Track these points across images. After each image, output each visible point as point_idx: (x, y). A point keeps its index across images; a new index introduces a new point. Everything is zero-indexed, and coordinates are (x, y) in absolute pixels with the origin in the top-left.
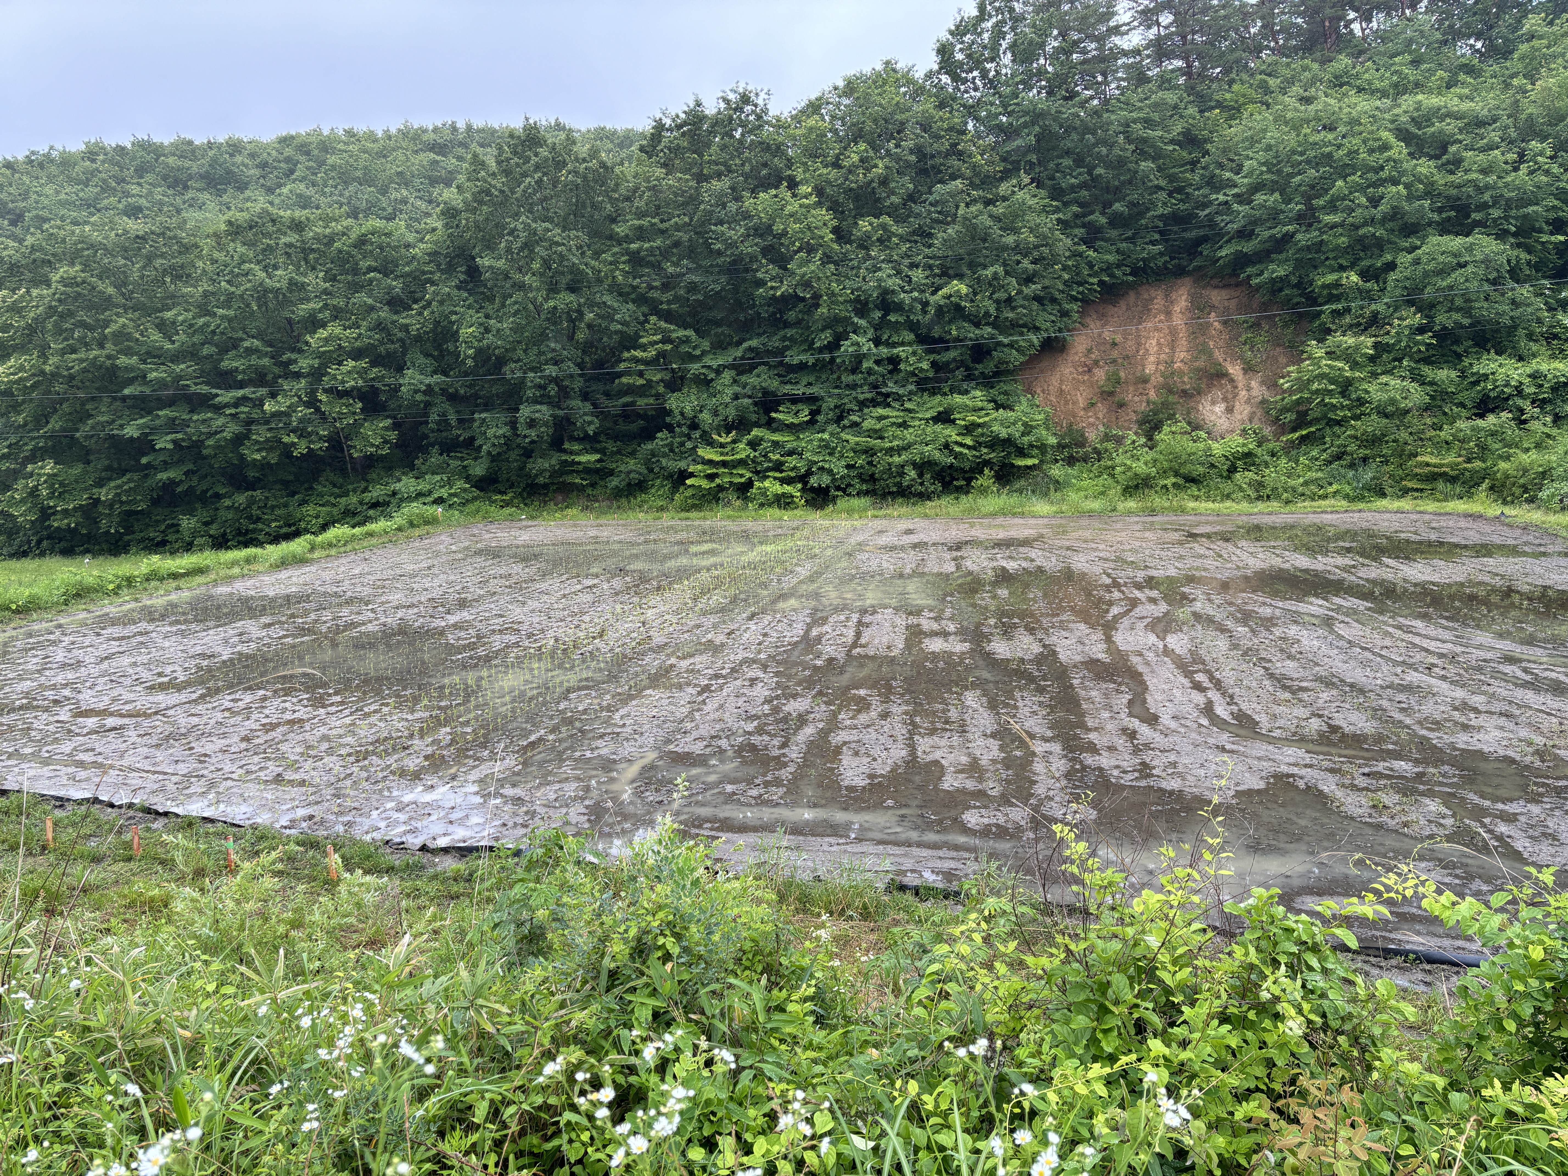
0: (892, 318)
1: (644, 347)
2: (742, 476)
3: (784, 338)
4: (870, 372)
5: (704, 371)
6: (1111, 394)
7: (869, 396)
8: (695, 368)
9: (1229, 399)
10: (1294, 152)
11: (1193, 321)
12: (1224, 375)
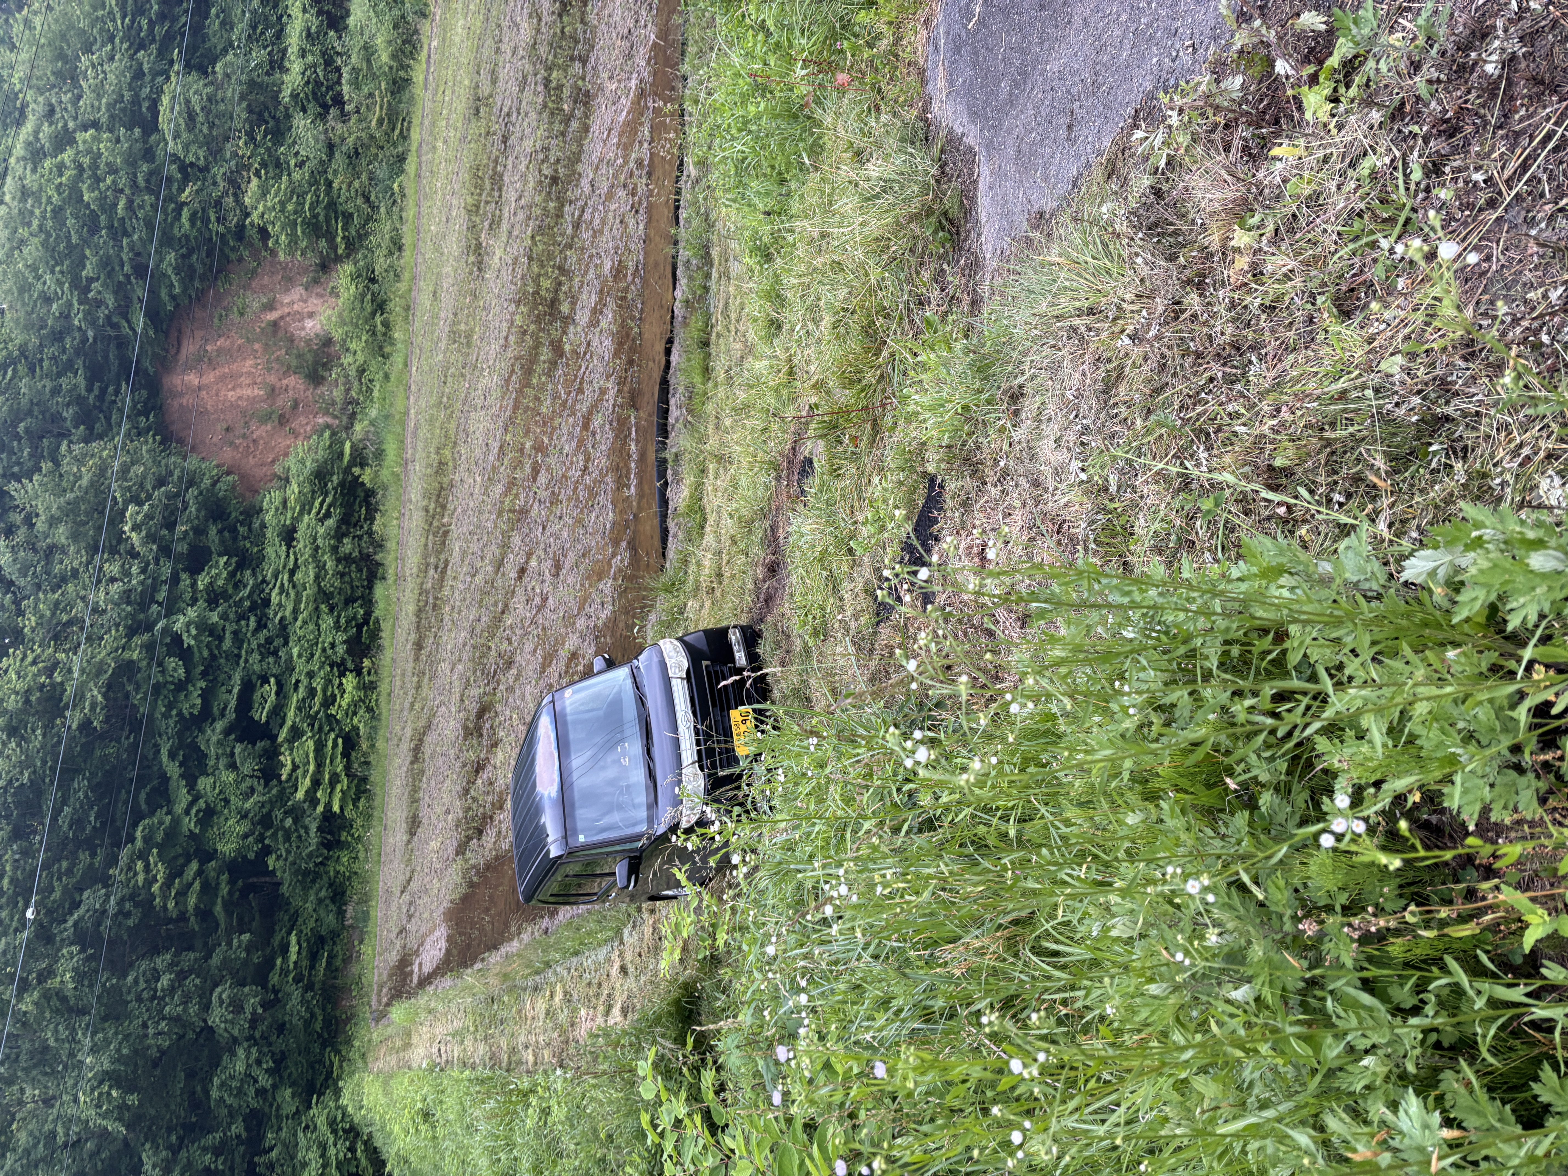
0: (162, 596)
1: (151, 879)
3: (166, 716)
4: (224, 617)
5: (194, 811)
6: (282, 416)
7: (252, 619)
8: (189, 824)
9: (300, 317)
10: (44, 244)
11: (212, 364)
12: (275, 324)
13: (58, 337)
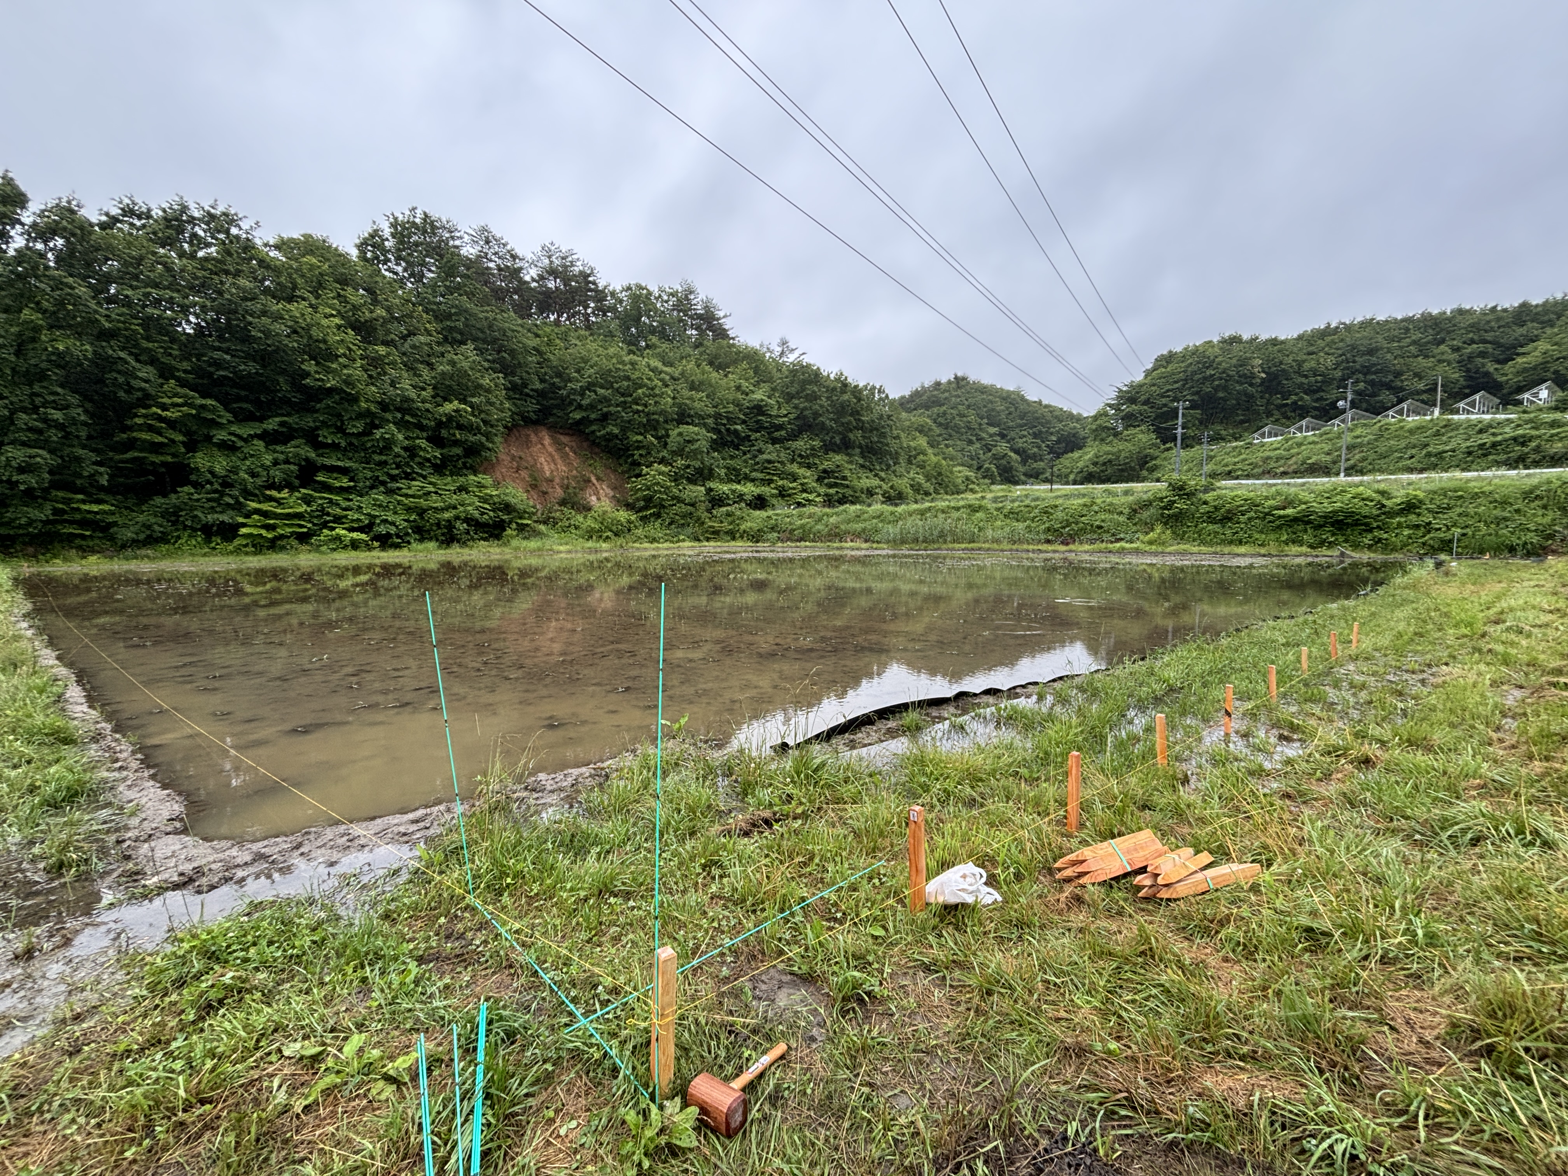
0: (409, 419)
1: (164, 407)
2: (302, 526)
3: (315, 421)
4: (397, 455)
5: (232, 438)
6: (536, 486)
7: (397, 472)
8: (220, 435)
9: (597, 494)
10: (610, 371)
11: (558, 450)
12: (589, 481)
13: (559, 375)
